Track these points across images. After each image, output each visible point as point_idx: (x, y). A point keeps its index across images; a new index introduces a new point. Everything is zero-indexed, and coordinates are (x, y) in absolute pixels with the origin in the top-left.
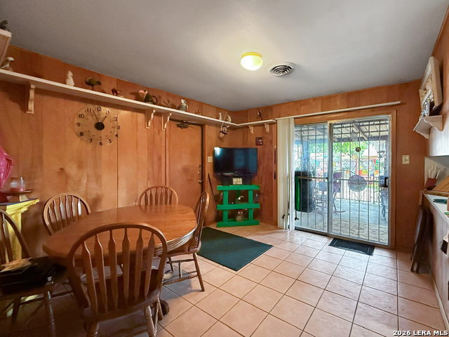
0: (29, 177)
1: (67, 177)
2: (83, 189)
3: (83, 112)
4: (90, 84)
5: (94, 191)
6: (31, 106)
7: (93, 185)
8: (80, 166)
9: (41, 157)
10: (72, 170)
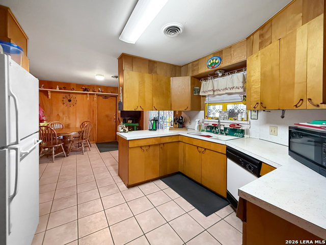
0: (49, 116)
1: (60, 117)
2: (64, 120)
3: (64, 97)
4: (65, 88)
5: (68, 122)
6: (50, 97)
7: (67, 120)
8: (64, 114)
9: (52, 111)
10: (61, 115)
